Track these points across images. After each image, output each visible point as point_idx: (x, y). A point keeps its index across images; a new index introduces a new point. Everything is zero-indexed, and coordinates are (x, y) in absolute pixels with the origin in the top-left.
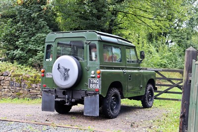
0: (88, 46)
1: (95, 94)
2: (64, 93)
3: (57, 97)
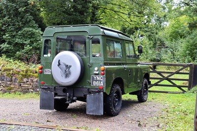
0: (91, 41)
1: (99, 92)
2: (64, 91)
3: (56, 94)
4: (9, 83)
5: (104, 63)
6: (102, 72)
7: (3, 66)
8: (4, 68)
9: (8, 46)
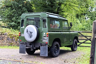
0: (42, 20)
4: (11, 41)
5: (48, 31)
6: (47, 35)
7: (9, 33)
8: (9, 34)
9: (14, 23)
